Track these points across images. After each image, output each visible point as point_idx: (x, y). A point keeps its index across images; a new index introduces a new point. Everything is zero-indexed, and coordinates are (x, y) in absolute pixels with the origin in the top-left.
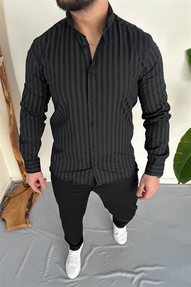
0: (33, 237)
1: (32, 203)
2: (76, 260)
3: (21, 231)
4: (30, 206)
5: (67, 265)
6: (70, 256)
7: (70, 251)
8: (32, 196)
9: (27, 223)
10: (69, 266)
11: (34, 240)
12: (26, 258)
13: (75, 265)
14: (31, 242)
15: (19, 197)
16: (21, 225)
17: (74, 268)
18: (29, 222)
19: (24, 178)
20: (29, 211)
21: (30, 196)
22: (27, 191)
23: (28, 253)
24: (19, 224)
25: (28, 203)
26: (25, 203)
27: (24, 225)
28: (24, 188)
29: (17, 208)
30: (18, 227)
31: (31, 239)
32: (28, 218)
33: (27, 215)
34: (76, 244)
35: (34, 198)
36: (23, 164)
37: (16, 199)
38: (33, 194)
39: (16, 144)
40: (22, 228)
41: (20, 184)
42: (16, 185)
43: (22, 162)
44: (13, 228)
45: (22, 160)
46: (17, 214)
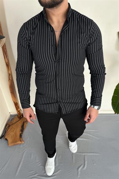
0: (25, 150)
1: (23, 128)
2: (52, 164)
3: (17, 146)
4: (22, 130)
6: (48, 161)
7: (48, 158)
8: (24, 124)
9: (21, 141)
10: (47, 167)
11: (25, 152)
13: (51, 167)
14: (24, 153)
15: (15, 124)
18: (22, 140)
19: (18, 113)
20: (22, 133)
21: (22, 124)
22: (20, 121)
24: (16, 142)
25: (21, 128)
26: (19, 128)
27: (19, 142)
28: (18, 119)
29: (15, 131)
30: (15, 143)
31: (23, 151)
32: (21, 138)
33: (21, 136)
34: (52, 154)
36: (17, 104)
37: (14, 126)
38: (24, 122)
39: (13, 91)
40: (18, 144)
41: (16, 116)
42: (13, 117)
43: (17, 103)
44: (12, 144)
45: (17, 102)
46: (14, 135)
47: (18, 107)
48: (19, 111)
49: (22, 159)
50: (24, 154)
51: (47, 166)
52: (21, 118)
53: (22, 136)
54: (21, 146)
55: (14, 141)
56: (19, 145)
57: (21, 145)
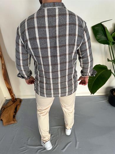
0: (18, 128)
3: (11, 125)
4: (16, 111)
8: (17, 106)
11: (18, 130)
12: (14, 139)
14: (16, 131)
15: (10, 107)
18: (16, 121)
20: (15, 114)
21: (16, 107)
22: (14, 104)
23: (15, 137)
24: (10, 122)
25: (14, 110)
26: (13, 110)
27: (13, 122)
28: (12, 103)
29: (9, 113)
32: (15, 118)
33: (14, 117)
35: (18, 108)
37: (8, 109)
38: (17, 105)
41: (10, 101)
42: (8, 101)
43: (11, 89)
44: (7, 124)
46: (9, 116)
47: (12, 92)
48: (12, 96)
52: (15, 102)
55: (8, 121)
56: (12, 124)
57: (14, 124)
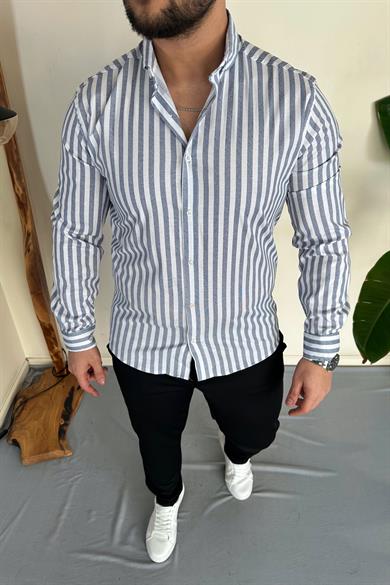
0: (77, 476)
1: (71, 408)
2: (169, 527)
3: (50, 463)
4: (67, 414)
5: (148, 534)
6: (157, 515)
8: (71, 394)
9: (62, 449)
10: (153, 535)
11: (78, 482)
12: (63, 517)
13: (165, 535)
14: (71, 486)
15: (45, 397)
16: (51, 454)
17: (163, 541)
18: (67, 446)
19: (55, 360)
20: (66, 425)
21: (67, 395)
22: (59, 386)
23: (67, 508)
24: (47, 451)
25: (63, 408)
26: (57, 409)
27: (58, 453)
28: (54, 380)
29: (42, 418)
30: (45, 456)
32: (64, 439)
33: (62, 433)
35: (75, 398)
36: (53, 330)
37: (40, 401)
38: (72, 390)
39: (39, 290)
40: (54, 458)
41: (46, 371)
42: (37, 373)
43: (51, 327)
44: (35, 458)
45: (52, 322)
46: (42, 430)
47: (55, 339)
48: (56, 355)
49: (64, 505)
50: (73, 489)
51: (153, 529)
52: (64, 376)
53: (64, 432)
54: (64, 465)
55: (42, 449)
56: (55, 461)
57: (63, 461)
